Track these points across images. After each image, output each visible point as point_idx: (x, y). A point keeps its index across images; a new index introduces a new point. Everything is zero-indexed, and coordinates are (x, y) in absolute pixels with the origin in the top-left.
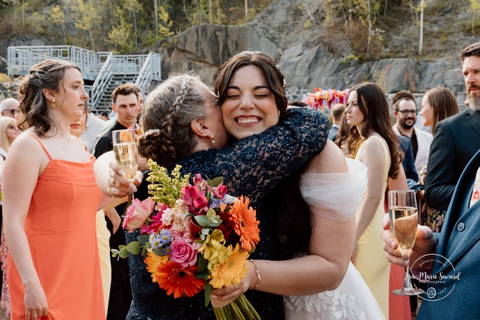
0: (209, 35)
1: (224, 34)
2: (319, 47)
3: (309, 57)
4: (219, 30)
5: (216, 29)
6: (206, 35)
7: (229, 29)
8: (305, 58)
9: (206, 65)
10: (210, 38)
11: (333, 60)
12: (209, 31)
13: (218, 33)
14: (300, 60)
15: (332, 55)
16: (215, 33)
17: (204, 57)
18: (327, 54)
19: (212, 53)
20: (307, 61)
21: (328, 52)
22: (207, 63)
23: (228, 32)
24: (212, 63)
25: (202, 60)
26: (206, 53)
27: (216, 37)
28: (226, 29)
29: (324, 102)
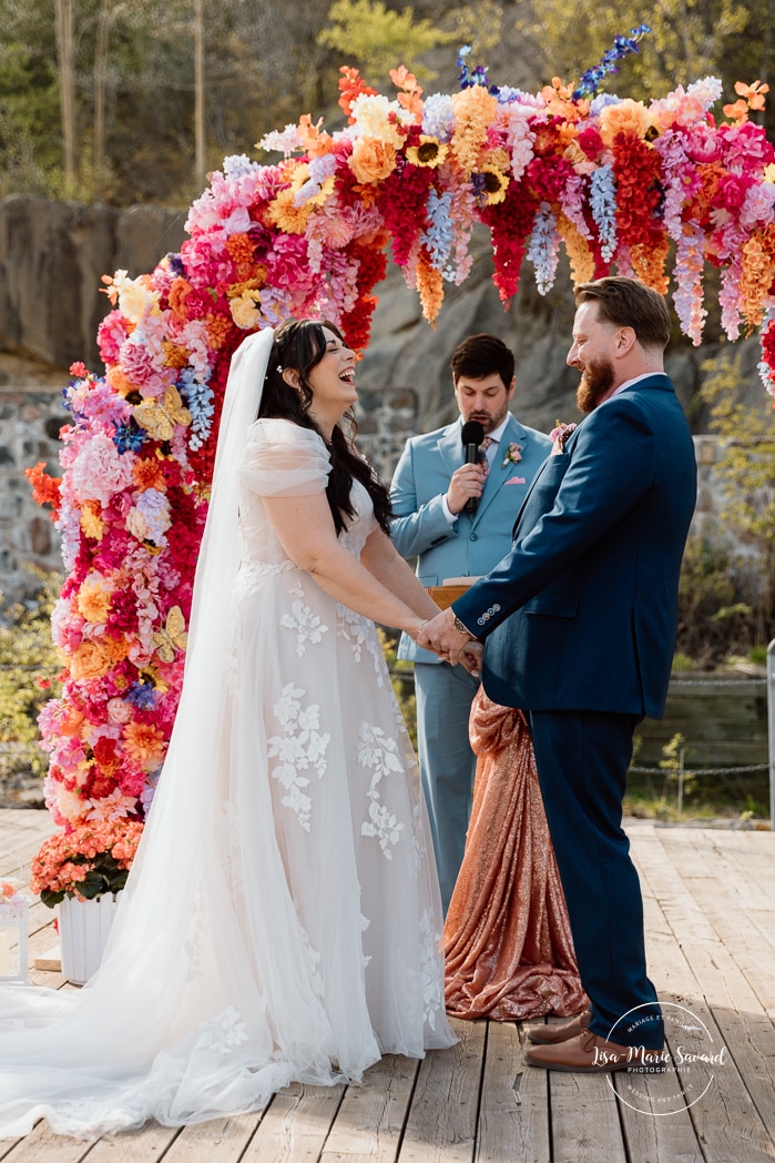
0: (39, 244)
1: (102, 238)
2: (487, 293)
3: (444, 334)
4: (81, 225)
5: (68, 220)
6: (27, 241)
7: (122, 222)
8: (428, 339)
9: (29, 366)
10: (43, 256)
11: (546, 342)
12: (41, 228)
13: (78, 238)
14: (409, 344)
15: (538, 325)
16: (63, 234)
17: (19, 330)
18: (519, 318)
19: (50, 317)
20: (437, 348)
21: (524, 313)
22: (32, 358)
23: (120, 234)
24: (49, 357)
25: (11, 344)
26: (25, 319)
27: (70, 251)
28: (111, 222)
29: (440, 209)
